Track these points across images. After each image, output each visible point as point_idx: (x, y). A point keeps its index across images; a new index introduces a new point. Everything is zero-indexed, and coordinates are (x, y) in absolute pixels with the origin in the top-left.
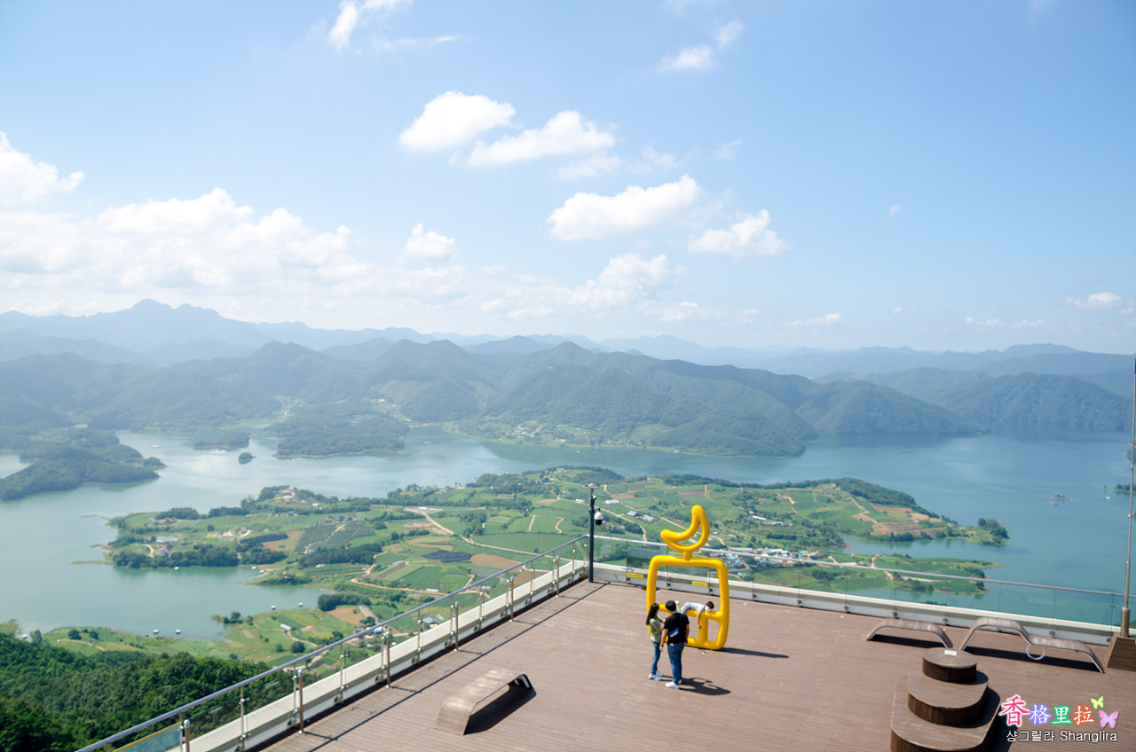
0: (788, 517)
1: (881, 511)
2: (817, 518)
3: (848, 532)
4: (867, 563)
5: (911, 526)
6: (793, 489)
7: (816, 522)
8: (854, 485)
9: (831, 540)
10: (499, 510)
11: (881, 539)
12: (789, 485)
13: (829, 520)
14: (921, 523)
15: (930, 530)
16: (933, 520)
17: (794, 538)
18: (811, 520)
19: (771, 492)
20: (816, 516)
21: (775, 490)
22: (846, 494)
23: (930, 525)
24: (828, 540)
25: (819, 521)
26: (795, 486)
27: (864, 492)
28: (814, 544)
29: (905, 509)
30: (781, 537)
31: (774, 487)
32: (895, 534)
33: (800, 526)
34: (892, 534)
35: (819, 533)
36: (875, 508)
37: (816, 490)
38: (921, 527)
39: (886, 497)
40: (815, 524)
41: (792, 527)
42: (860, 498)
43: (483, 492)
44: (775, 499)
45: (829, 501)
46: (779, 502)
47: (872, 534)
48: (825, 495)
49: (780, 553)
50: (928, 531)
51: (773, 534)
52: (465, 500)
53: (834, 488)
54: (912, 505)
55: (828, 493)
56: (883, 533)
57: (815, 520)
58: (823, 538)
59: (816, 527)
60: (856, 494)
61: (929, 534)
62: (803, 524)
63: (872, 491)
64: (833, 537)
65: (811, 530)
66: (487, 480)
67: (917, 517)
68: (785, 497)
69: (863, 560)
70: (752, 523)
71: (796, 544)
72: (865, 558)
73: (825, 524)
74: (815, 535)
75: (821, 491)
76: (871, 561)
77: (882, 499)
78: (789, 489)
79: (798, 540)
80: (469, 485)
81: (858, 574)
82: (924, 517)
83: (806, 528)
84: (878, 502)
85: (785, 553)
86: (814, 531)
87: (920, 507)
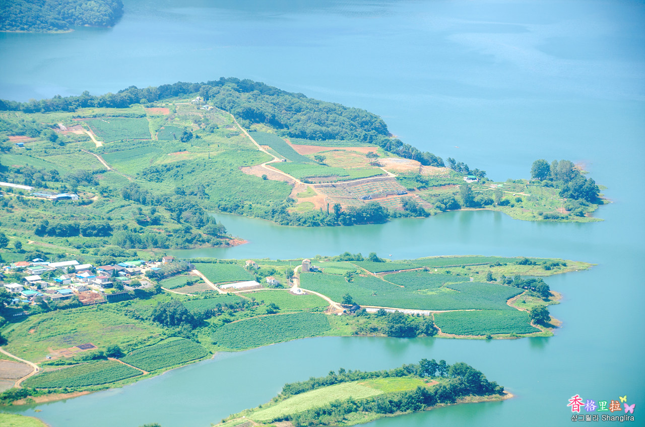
0: (88, 179)
1: (312, 156)
2: (158, 180)
3: (234, 209)
4: (283, 280)
5: (379, 188)
6: (97, 111)
7: (158, 189)
8: (244, 96)
9: (195, 231)
11: (314, 222)
12: (86, 103)
13: (190, 182)
14: (402, 178)
15: (424, 193)
16: (429, 171)
17: (105, 231)
18: (146, 185)
19: (42, 119)
20: (157, 174)
21: (53, 115)
22: (227, 118)
23: (424, 184)
24: (187, 230)
25: (167, 187)
26: (103, 104)
27: (268, 111)
28: (155, 243)
29: (366, 149)
30: (73, 231)
31: (48, 108)
32: (344, 208)
33: (119, 201)
34: (337, 208)
35: (167, 215)
36: (296, 148)
37: (154, 111)
38: (403, 188)
39: (320, 123)
40: (156, 194)
41: (100, 204)
42: (260, 127)
44: (54, 138)
45: (187, 137)
46: (62, 144)
47: (291, 210)
48: (177, 122)
49: (72, 271)
50: (419, 198)
51: (53, 223)
53: (198, 106)
54: (381, 137)
55: (185, 118)
56: (318, 207)
57: (154, 184)
58: (179, 226)
59: (159, 202)
60: (251, 116)
61: (421, 203)
62: (127, 197)
63: (289, 109)
64: (201, 224)
65: (146, 210)
67: (394, 164)
68: (79, 132)
69: (272, 273)
71: (111, 244)
72: (278, 268)
74: (156, 222)
75: (167, 112)
76: (291, 275)
77: (311, 127)
78: (88, 112)
79: (117, 235)
81: (262, 309)
82: (409, 166)
83: (135, 206)
84: (303, 135)
85: (83, 270)
86: (153, 212)
87: (399, 143)
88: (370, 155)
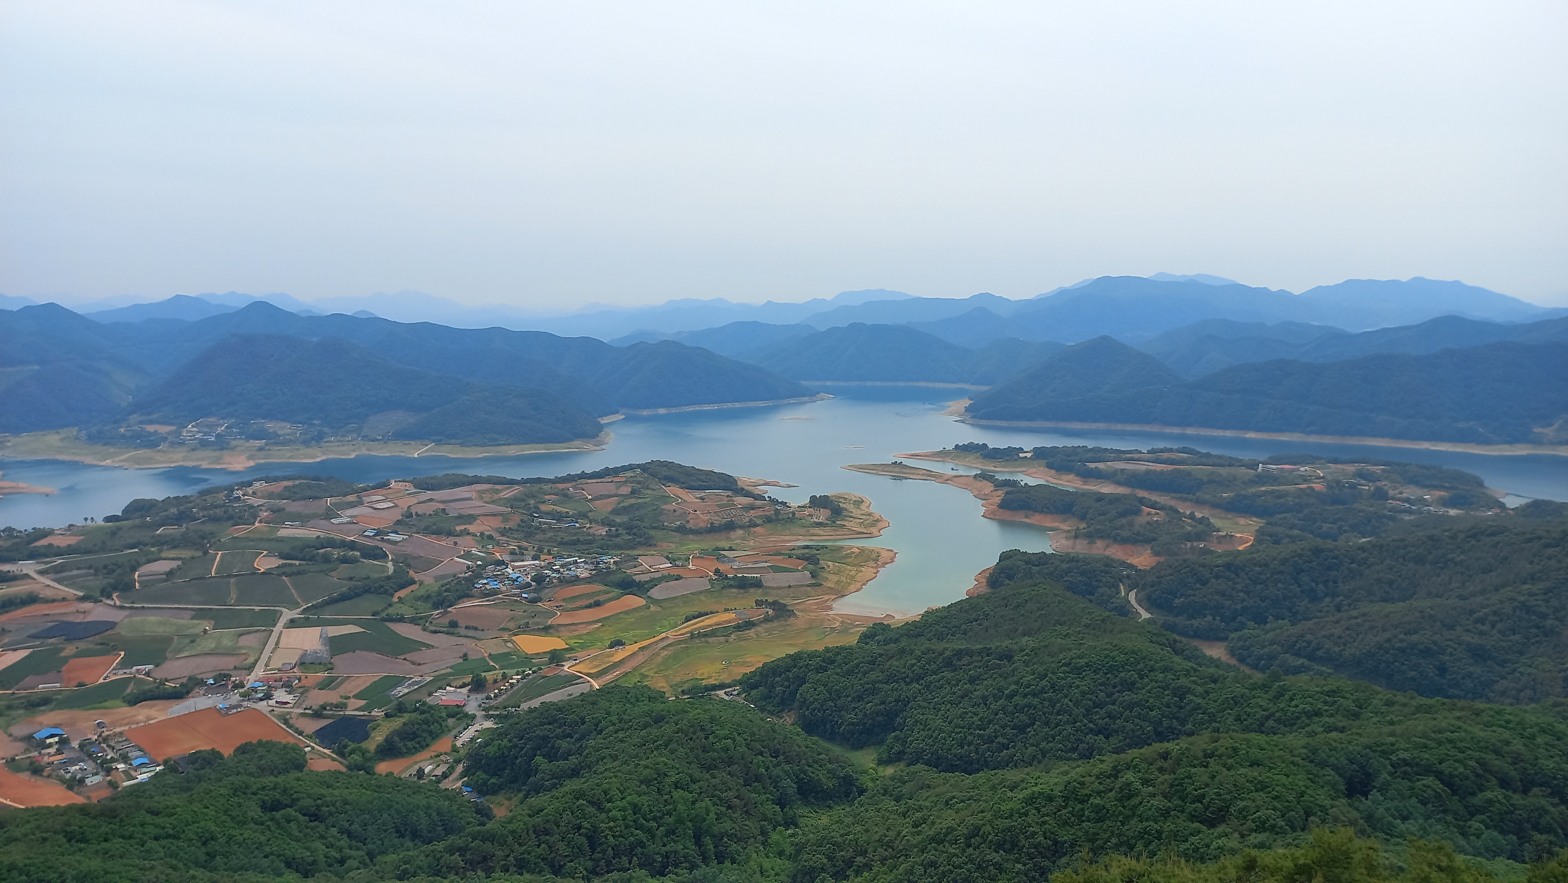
0: (584, 516)
2: (620, 515)
5: (733, 513)
6: (589, 480)
7: (618, 520)
8: (664, 469)
9: (638, 539)
10: (161, 551)
12: (583, 476)
13: (636, 515)
14: (744, 508)
17: (592, 542)
18: (612, 517)
19: (561, 486)
20: (618, 512)
21: (566, 485)
22: (655, 481)
23: (755, 510)
24: (634, 540)
25: (624, 519)
26: (591, 477)
27: (677, 477)
28: (618, 547)
29: (725, 494)
30: (576, 543)
31: (565, 481)
32: (715, 523)
33: (599, 526)
35: (624, 532)
37: (617, 480)
39: (701, 481)
41: (590, 528)
42: (672, 485)
43: (134, 527)
44: (567, 496)
45: (634, 491)
46: (570, 498)
47: (688, 527)
48: (629, 484)
49: (575, 562)
50: (753, 517)
51: (566, 539)
52: (104, 542)
53: (639, 475)
54: (733, 488)
55: (632, 482)
56: (702, 524)
57: (618, 517)
58: (630, 538)
59: (620, 525)
60: (666, 480)
61: (754, 520)
62: (603, 524)
63: (684, 475)
64: (641, 536)
65: (613, 530)
66: (138, 508)
67: (740, 501)
68: (579, 492)
69: (680, 559)
70: (537, 528)
71: (595, 549)
72: (682, 556)
73: (631, 520)
74: (617, 536)
75: (624, 479)
76: (688, 560)
77: (696, 484)
78: (584, 482)
79: (598, 544)
80: (108, 519)
82: (747, 501)
83: (607, 528)
84: (692, 488)
85: (581, 562)
86: (617, 530)
87: (743, 489)
88: (728, 496)
